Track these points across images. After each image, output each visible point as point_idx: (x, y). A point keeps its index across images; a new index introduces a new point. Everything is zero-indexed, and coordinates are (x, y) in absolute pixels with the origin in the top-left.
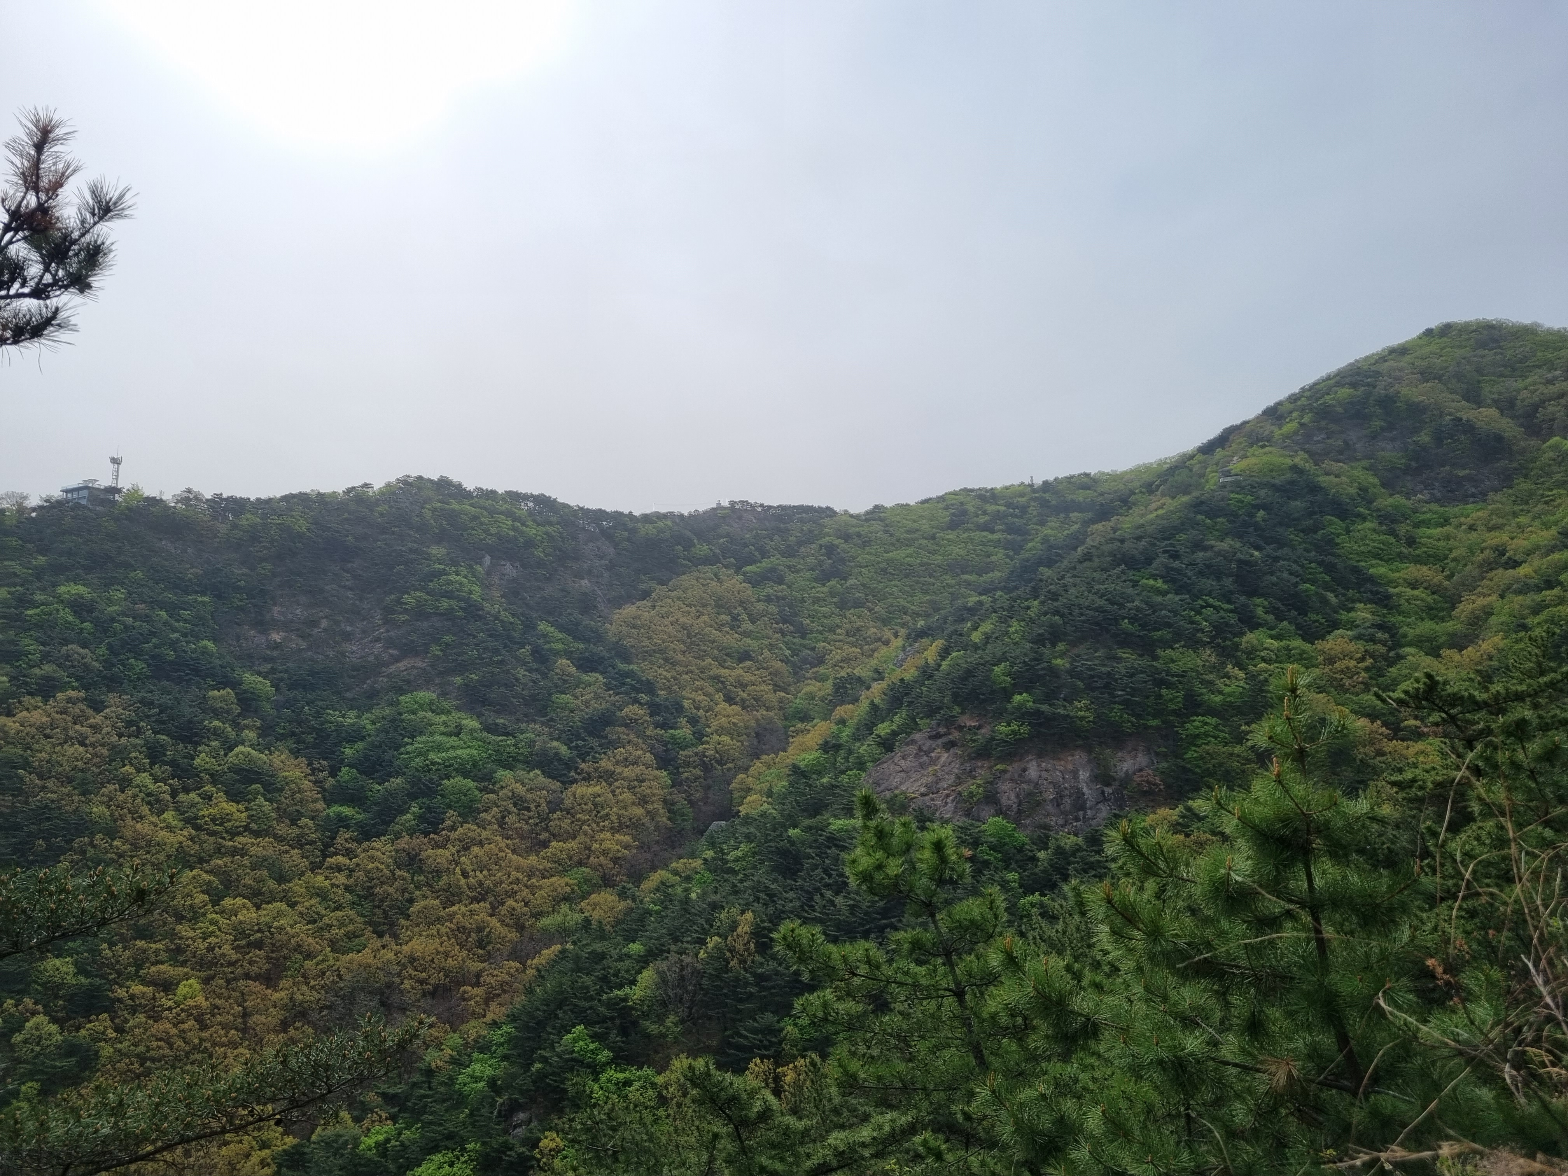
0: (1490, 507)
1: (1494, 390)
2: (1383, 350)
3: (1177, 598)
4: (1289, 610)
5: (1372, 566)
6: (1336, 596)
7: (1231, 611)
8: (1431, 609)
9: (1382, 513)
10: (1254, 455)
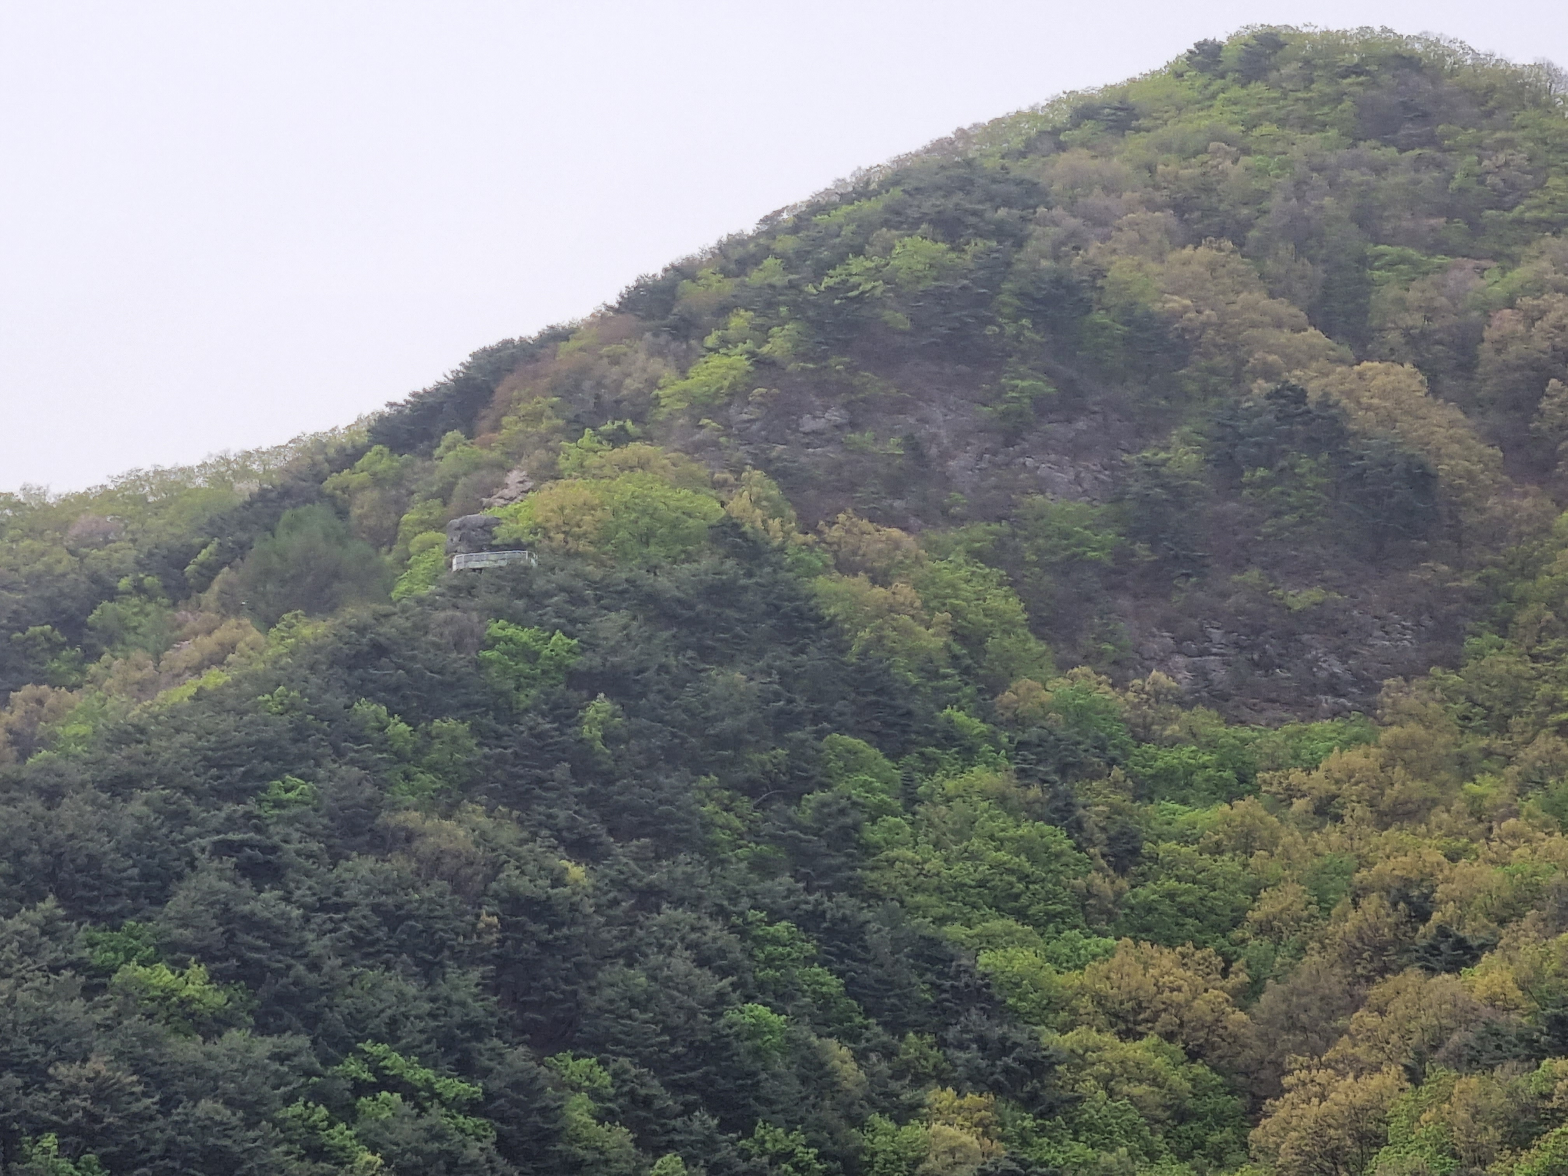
0: (1387, 735)
1: (1413, 296)
2: (1053, 105)
3: (264, 1046)
4: (688, 1109)
5: (990, 941)
6: (860, 1056)
7: (473, 1108)
8: (1182, 1116)
9: (1033, 733)
10: (582, 469)
